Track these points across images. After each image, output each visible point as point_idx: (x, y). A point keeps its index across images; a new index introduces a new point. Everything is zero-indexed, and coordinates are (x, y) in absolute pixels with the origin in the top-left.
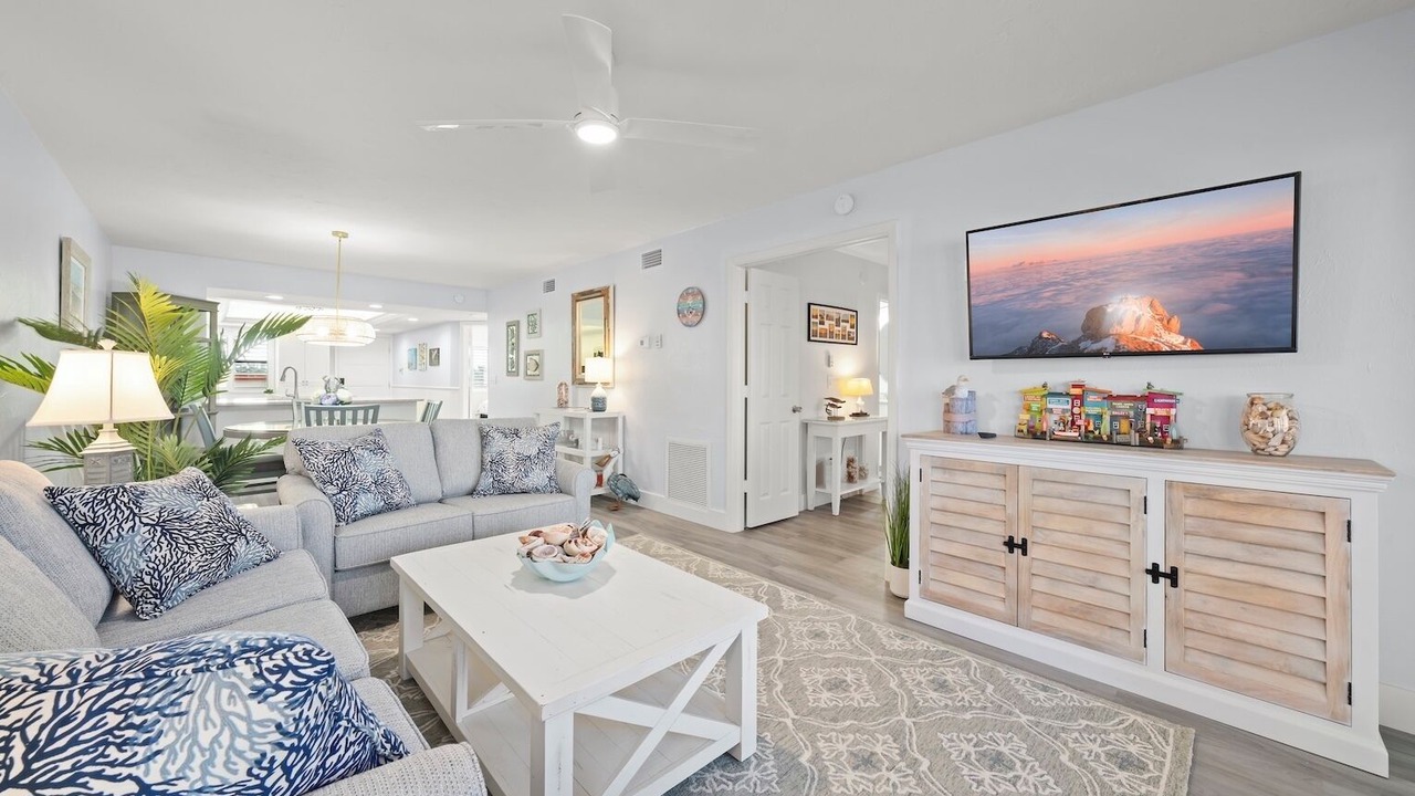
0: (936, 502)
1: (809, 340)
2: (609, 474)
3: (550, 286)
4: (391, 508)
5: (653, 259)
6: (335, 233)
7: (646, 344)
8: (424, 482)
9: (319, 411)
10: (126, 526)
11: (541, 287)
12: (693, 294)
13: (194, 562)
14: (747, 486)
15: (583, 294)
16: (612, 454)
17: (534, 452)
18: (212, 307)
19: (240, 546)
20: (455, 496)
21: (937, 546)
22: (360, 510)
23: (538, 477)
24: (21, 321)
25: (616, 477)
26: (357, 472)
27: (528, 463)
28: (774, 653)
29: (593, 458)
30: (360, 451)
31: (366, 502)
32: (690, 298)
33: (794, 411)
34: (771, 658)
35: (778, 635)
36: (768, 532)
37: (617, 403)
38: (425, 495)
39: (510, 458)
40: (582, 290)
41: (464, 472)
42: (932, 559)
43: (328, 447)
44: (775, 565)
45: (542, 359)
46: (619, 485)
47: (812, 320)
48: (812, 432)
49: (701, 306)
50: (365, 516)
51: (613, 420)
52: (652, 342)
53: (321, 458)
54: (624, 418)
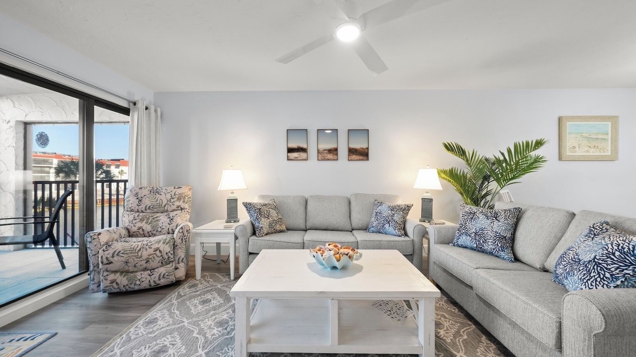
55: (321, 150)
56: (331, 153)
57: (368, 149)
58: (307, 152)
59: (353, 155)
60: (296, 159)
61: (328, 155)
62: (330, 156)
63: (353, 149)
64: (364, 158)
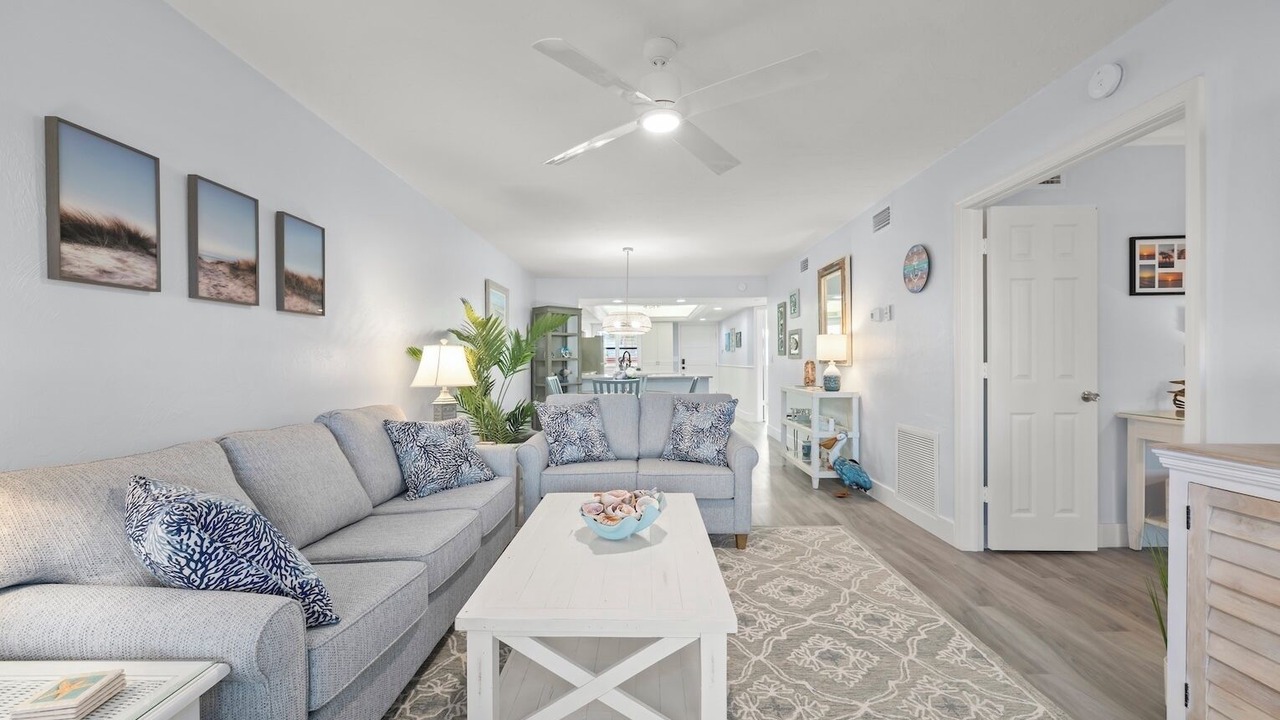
0: (1217, 571)
1: (1132, 292)
2: (835, 457)
3: (805, 265)
4: (589, 459)
5: (882, 219)
6: (624, 249)
7: (877, 316)
8: (624, 442)
9: (616, 383)
10: (410, 446)
11: (799, 266)
12: (918, 253)
13: (436, 472)
14: (987, 495)
15: (825, 269)
16: (838, 437)
17: (707, 425)
18: (577, 312)
19: (465, 468)
20: (650, 457)
21: (1220, 649)
22: (566, 457)
23: (708, 449)
24: (453, 332)
25: (840, 463)
26: (569, 430)
27: (701, 435)
28: (863, 700)
29: (821, 439)
30: (574, 414)
31: (571, 452)
32: (916, 258)
33: (1086, 398)
34: (854, 702)
35: (891, 684)
36: (1019, 563)
37: (853, 383)
38: (624, 452)
39: (688, 429)
40: (824, 265)
41: (656, 437)
42: (1209, 669)
43: (553, 409)
44: (985, 604)
45: (800, 338)
46: (844, 471)
47: (1139, 262)
48: (1134, 432)
49: (926, 266)
50: (568, 462)
51: (849, 400)
52: (884, 314)
53: (547, 416)
54: (860, 399)
55: (209, 261)
56: (237, 277)
57: (322, 282)
58: (156, 256)
59: (292, 295)
60: (100, 280)
61: (231, 285)
62: (234, 288)
63: (293, 275)
64: (311, 307)
